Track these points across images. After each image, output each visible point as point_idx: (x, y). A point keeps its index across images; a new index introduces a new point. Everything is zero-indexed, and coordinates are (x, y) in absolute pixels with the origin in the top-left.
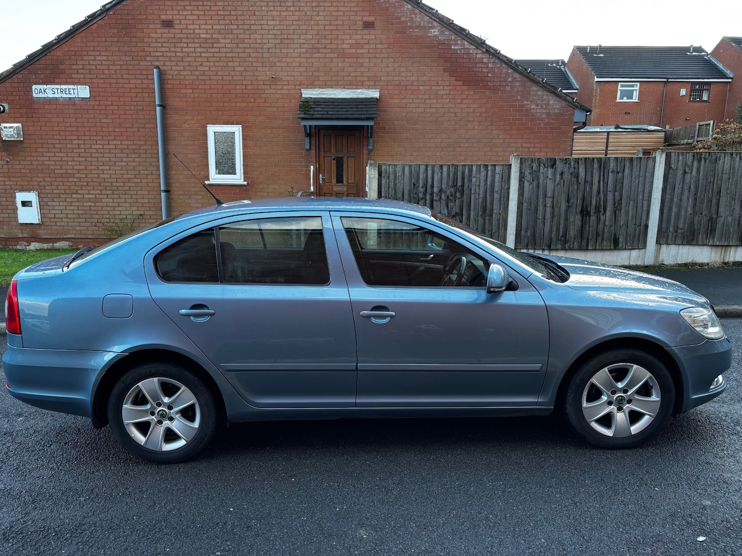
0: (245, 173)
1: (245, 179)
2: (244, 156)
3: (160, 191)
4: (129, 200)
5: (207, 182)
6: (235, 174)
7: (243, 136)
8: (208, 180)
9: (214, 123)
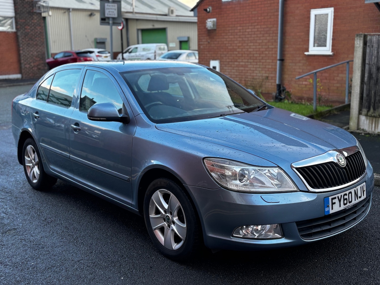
0: (333, 46)
1: (333, 50)
2: (334, 32)
3: (277, 60)
4: (261, 66)
5: (306, 53)
6: (325, 46)
7: (334, 16)
8: (308, 51)
9: (315, 8)
